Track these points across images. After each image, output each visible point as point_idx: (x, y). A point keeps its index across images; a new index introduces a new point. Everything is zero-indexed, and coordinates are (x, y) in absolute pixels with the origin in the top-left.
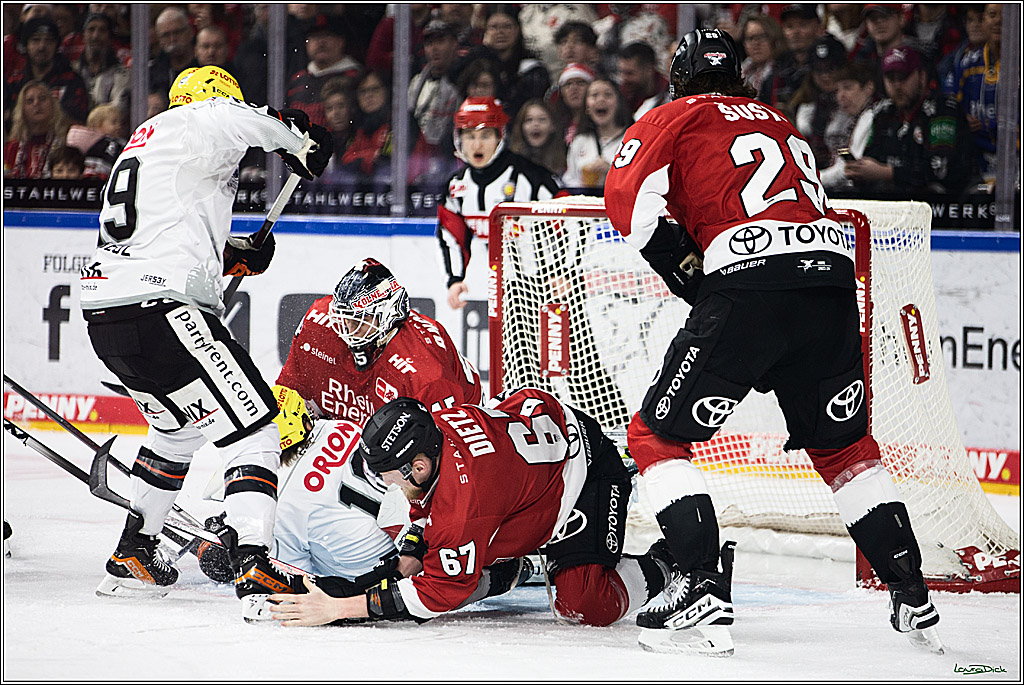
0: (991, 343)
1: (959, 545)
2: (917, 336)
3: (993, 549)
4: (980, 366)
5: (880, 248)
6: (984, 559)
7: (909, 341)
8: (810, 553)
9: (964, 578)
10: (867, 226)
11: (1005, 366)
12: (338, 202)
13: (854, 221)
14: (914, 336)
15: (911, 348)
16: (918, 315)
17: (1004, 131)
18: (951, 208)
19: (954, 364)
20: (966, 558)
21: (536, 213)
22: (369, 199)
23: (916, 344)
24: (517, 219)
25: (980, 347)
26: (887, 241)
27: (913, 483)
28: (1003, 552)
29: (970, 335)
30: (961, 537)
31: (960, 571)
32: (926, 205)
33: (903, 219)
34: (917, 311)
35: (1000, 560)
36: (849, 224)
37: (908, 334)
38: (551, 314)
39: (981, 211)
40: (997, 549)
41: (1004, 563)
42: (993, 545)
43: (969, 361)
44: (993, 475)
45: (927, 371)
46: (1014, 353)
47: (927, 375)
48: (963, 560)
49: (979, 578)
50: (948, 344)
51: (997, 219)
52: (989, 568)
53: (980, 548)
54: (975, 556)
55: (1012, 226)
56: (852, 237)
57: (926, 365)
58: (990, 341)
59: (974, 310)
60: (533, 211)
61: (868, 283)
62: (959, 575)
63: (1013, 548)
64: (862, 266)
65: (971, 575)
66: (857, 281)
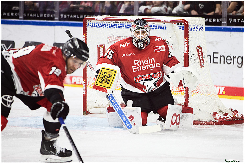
0: (220, 57)
1: (212, 112)
2: (201, 55)
3: (221, 113)
4: (218, 63)
5: (191, 30)
6: (219, 116)
7: (199, 56)
9: (213, 121)
10: (188, 24)
11: (224, 63)
12: (40, 16)
13: (184, 22)
14: (200, 54)
15: (200, 58)
16: (201, 49)
18: (210, 19)
19: (210, 62)
21: (96, 20)
22: (48, 15)
23: (201, 56)
24: (91, 21)
25: (218, 58)
26: (193, 28)
27: (199, 95)
28: (224, 114)
29: (215, 54)
30: (212, 110)
31: (212, 119)
32: (203, 18)
33: (197, 22)
34: (201, 48)
35: (223, 116)
37: (199, 54)
38: (100, 47)
39: (218, 20)
40: (222, 113)
41: (224, 117)
42: (221, 112)
43: (215, 61)
44: (221, 93)
45: (204, 64)
46: (227, 59)
47: (204, 65)
48: (213, 116)
49: (217, 121)
50: (209, 57)
51: (222, 22)
52: (220, 118)
53: (218, 113)
54: (216, 115)
55: (226, 24)
57: (203, 62)
58: (220, 56)
59: (216, 48)
60: (95, 19)
61: (188, 40)
62: (212, 120)
63: (226, 113)
64: (186, 35)
65: (215, 120)
66: (185, 39)
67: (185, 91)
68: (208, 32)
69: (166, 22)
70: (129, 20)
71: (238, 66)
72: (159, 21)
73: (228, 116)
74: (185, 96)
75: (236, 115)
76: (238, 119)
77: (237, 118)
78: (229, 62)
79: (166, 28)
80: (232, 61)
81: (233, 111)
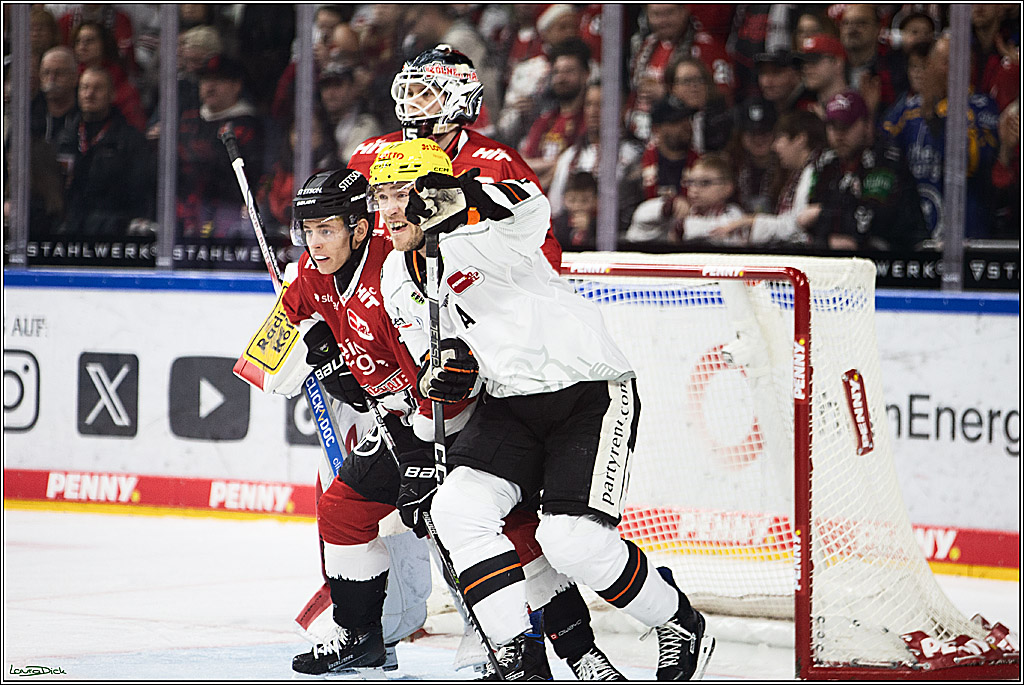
0: (939, 412)
1: (905, 629)
2: (860, 404)
3: (942, 634)
4: (927, 436)
5: (820, 308)
6: (932, 645)
7: (852, 409)
8: (745, 637)
9: (910, 665)
10: (806, 285)
11: (953, 437)
12: (234, 256)
13: (793, 279)
14: (857, 403)
15: (854, 416)
16: (861, 381)
17: (951, 184)
18: (895, 266)
19: (899, 433)
20: (913, 644)
23: (859, 412)
25: (926, 416)
26: (828, 301)
27: (856, 562)
28: (952, 638)
29: (916, 403)
30: (907, 622)
31: (907, 658)
32: (869, 262)
33: (845, 277)
34: (860, 377)
35: (951, 645)
36: (787, 283)
37: (851, 401)
39: (928, 270)
40: (946, 634)
41: (953, 649)
42: (942, 629)
43: (916, 430)
44: (941, 554)
45: (871, 441)
46: (964, 424)
47: (871, 446)
48: (910, 645)
49: (927, 666)
50: (893, 412)
51: (945, 278)
52: (938, 655)
53: (928, 634)
54: (923, 642)
55: (960, 284)
56: (791, 296)
57: (870, 434)
58: (937, 409)
59: (920, 377)
61: (807, 346)
62: (906, 662)
63: (963, 634)
64: (802, 328)
65: (918, 662)
66: (796, 344)
67: (799, 548)
68: (888, 317)
69: (720, 277)
70: (576, 273)
71: (1008, 449)
72: (696, 274)
73: (970, 647)
74: (799, 567)
75: (1002, 645)
76: (1012, 658)
77: (1005, 655)
78: (972, 432)
79: (720, 300)
80: (985, 430)
81: (988, 629)
